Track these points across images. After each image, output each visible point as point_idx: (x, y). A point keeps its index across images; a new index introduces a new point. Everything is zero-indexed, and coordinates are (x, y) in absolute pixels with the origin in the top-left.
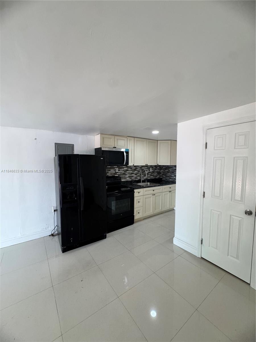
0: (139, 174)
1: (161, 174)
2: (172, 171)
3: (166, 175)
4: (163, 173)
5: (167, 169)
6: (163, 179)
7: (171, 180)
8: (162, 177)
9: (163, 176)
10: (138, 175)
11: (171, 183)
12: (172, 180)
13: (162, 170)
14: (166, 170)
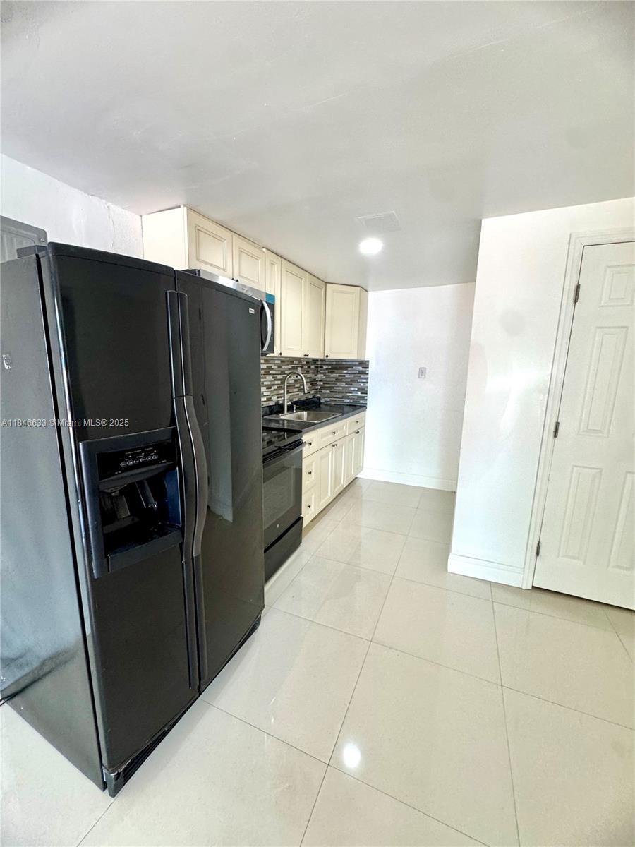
0: (276, 387)
1: (317, 385)
2: (352, 376)
3: (333, 387)
4: (322, 383)
5: (336, 371)
6: (323, 400)
7: (348, 401)
8: (319, 395)
9: (324, 391)
10: (275, 390)
11: (346, 409)
12: (351, 401)
13: (319, 375)
14: (332, 375)
